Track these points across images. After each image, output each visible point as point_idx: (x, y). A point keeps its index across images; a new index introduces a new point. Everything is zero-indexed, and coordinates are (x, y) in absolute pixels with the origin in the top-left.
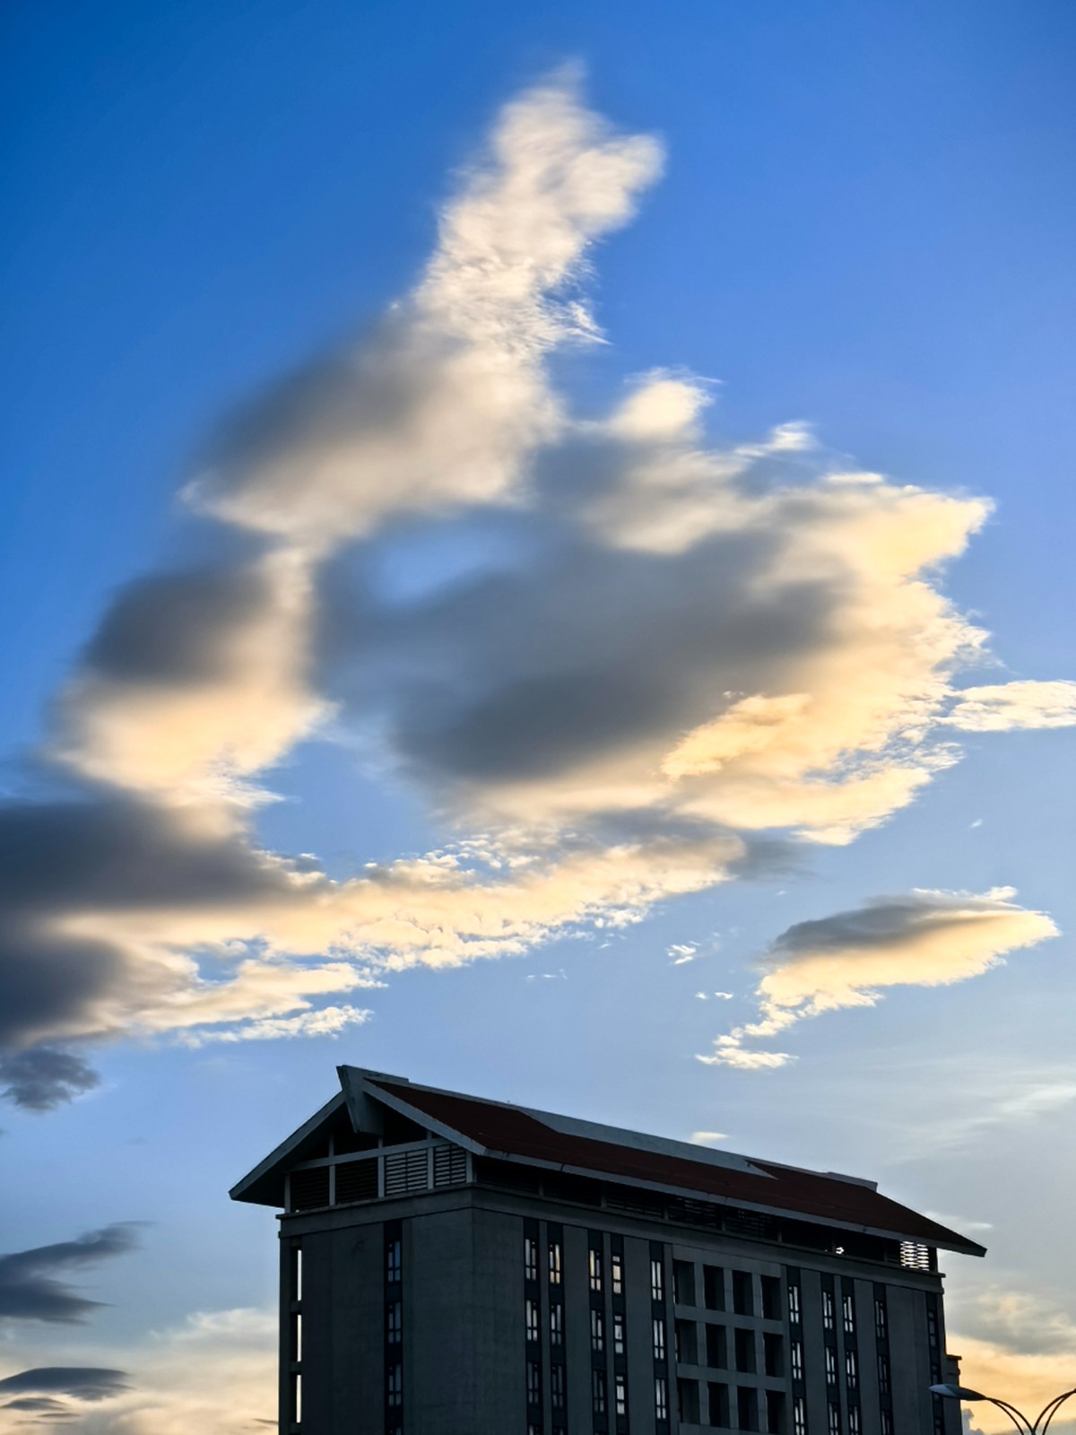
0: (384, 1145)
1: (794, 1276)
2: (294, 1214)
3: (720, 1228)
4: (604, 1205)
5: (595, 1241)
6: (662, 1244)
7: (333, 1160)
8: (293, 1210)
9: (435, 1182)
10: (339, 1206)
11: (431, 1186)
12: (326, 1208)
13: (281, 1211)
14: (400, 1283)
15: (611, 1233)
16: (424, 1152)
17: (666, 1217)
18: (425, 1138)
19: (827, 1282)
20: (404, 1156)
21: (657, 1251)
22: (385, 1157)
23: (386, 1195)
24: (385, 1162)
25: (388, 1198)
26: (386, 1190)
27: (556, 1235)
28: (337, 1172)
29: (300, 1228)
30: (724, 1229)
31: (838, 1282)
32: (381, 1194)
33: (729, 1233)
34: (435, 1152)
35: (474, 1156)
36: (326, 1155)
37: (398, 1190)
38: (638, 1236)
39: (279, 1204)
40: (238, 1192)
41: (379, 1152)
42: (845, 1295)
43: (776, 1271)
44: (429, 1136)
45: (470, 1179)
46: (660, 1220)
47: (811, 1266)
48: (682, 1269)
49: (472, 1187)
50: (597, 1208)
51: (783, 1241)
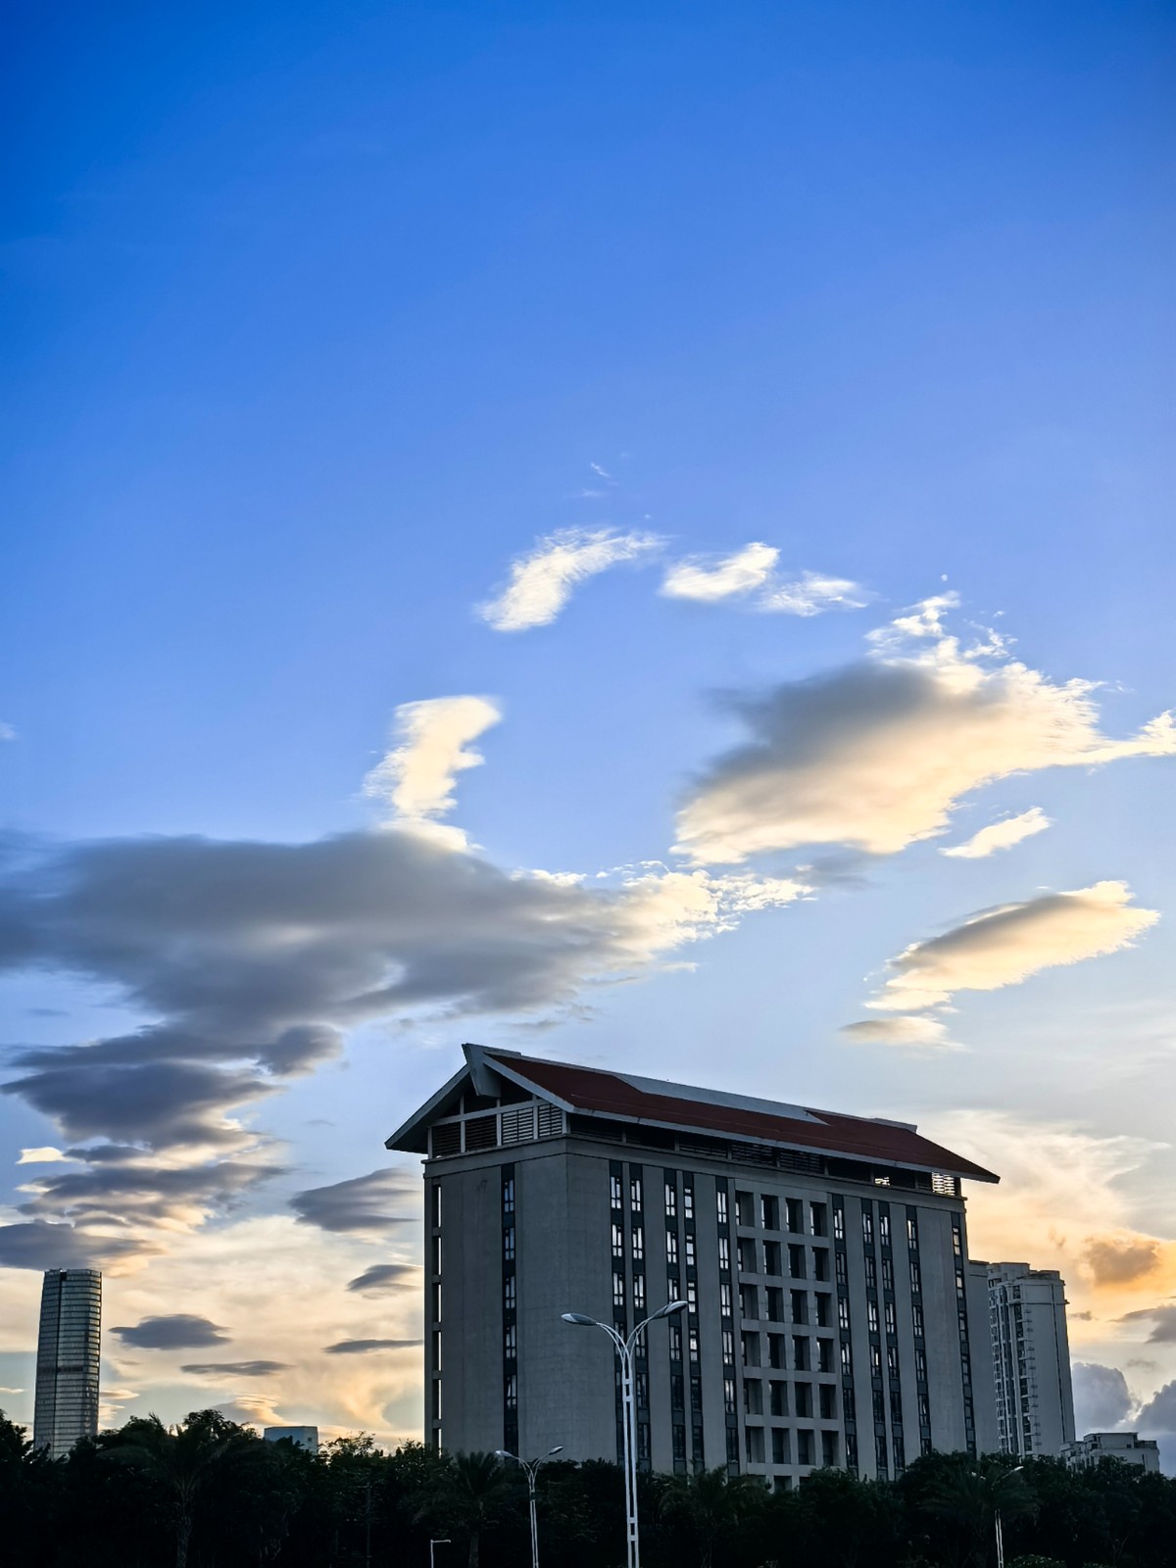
0: (501, 1105)
1: (838, 1202)
2: (434, 1160)
3: (775, 1165)
4: (677, 1149)
5: (670, 1177)
6: (726, 1178)
7: (463, 1118)
8: (434, 1156)
9: (539, 1133)
10: (469, 1153)
11: (536, 1137)
12: (458, 1155)
13: (425, 1157)
14: (513, 1212)
15: (683, 1171)
16: (530, 1110)
17: (730, 1157)
18: (531, 1099)
19: (866, 1206)
20: (515, 1113)
21: (722, 1185)
22: (502, 1114)
23: (502, 1144)
24: (502, 1118)
25: (505, 1146)
26: (502, 1140)
27: (637, 1173)
28: (466, 1126)
29: (439, 1170)
30: (779, 1165)
31: (876, 1205)
32: (499, 1143)
33: (783, 1169)
34: (539, 1110)
35: (567, 1113)
36: (459, 1113)
37: (511, 1140)
38: (706, 1173)
39: (424, 1151)
40: (392, 1143)
41: (497, 1111)
42: (882, 1215)
43: (823, 1198)
44: (534, 1098)
45: (564, 1131)
46: (723, 1159)
47: (852, 1193)
48: (744, 1198)
49: (566, 1137)
50: (672, 1152)
51: (830, 1174)
